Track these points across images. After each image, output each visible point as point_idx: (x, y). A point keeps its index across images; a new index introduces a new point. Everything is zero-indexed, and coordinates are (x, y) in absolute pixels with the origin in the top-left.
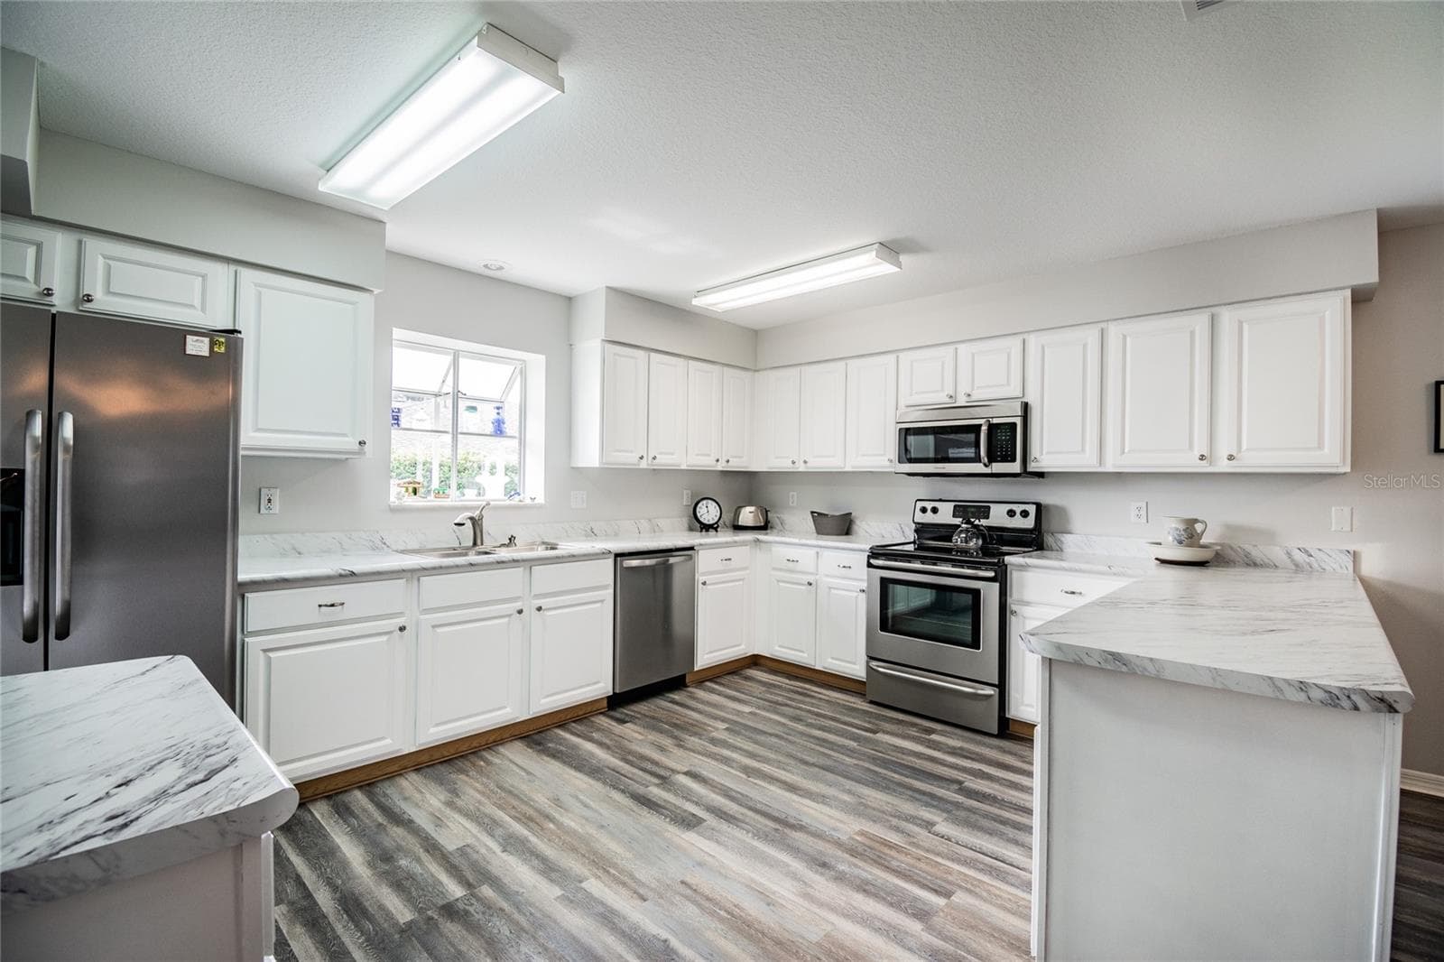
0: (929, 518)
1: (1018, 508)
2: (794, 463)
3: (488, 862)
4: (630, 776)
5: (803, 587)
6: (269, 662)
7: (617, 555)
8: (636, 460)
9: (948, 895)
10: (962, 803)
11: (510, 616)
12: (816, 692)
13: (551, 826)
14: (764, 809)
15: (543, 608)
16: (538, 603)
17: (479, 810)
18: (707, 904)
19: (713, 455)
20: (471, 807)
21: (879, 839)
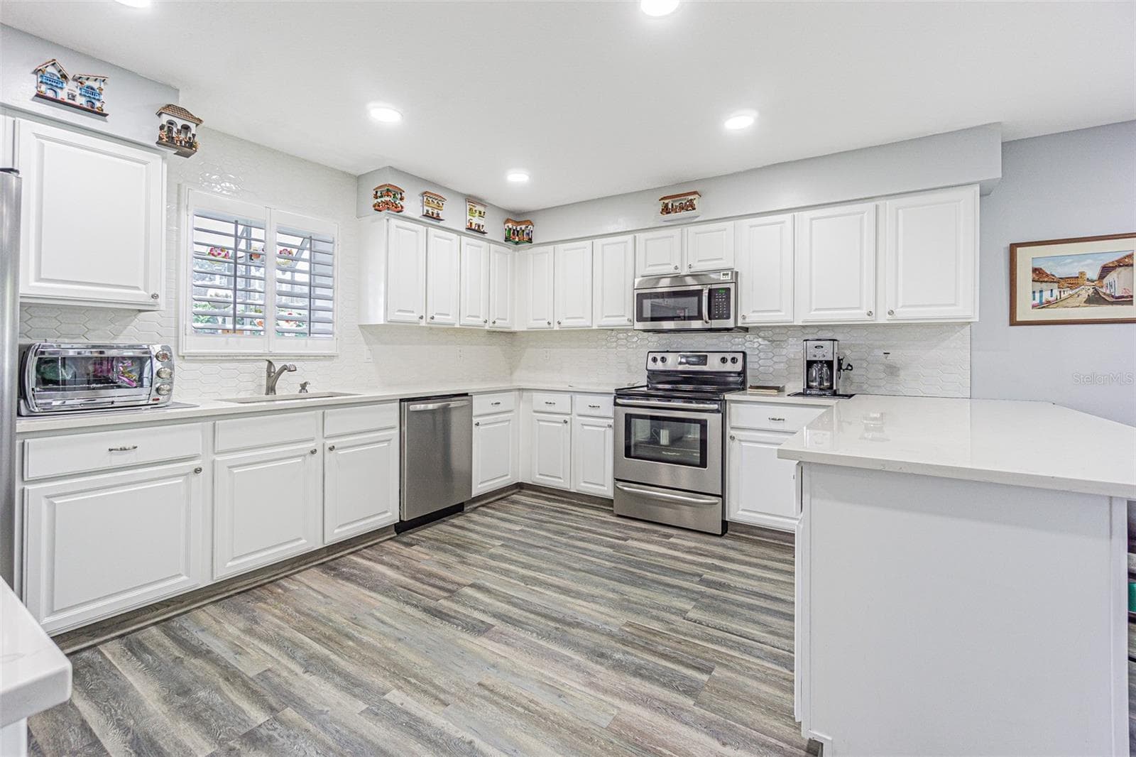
0: (659, 366)
1: (729, 356)
2: (549, 323)
3: (291, 685)
4: (422, 592)
5: (560, 425)
6: (53, 506)
7: (401, 400)
8: (416, 319)
9: (708, 671)
10: (705, 592)
11: (305, 456)
12: (572, 510)
13: (350, 643)
14: (544, 611)
15: (335, 447)
16: (330, 443)
17: (279, 635)
18: (505, 703)
19: (481, 317)
20: (271, 633)
21: (644, 629)
